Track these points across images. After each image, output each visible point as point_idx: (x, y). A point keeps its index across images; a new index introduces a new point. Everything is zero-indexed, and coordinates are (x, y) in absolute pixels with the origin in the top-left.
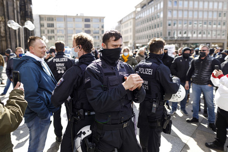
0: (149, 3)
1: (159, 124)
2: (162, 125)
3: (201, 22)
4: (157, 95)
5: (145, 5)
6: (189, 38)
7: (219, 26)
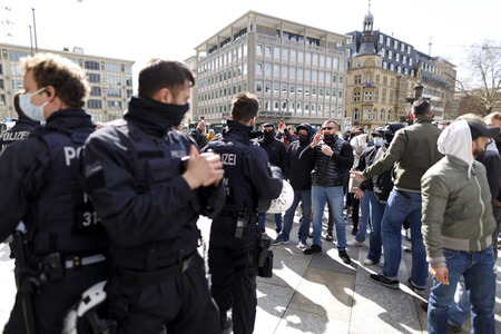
0: (222, 45)
1: (250, 259)
2: (257, 260)
3: (308, 89)
4: (245, 203)
5: (215, 47)
6: (290, 114)
7: (333, 98)
